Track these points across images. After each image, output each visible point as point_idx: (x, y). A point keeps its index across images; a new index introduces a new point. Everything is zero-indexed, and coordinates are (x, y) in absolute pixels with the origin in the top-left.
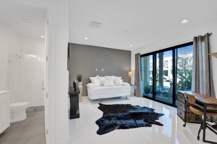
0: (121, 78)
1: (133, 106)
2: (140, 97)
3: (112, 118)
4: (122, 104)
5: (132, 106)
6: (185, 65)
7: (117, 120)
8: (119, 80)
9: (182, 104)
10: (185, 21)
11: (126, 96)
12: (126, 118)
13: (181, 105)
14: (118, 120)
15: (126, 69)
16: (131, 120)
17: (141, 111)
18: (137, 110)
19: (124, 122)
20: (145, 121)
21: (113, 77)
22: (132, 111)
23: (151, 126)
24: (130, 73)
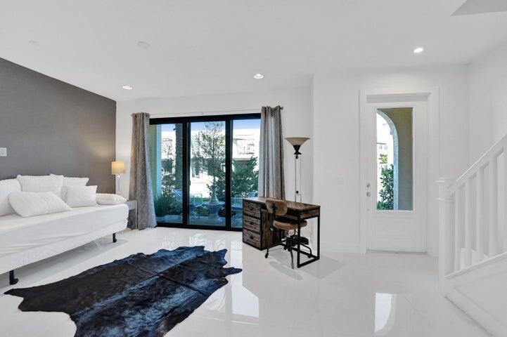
0: (87, 180)
1: (153, 255)
2: (149, 227)
3: (121, 312)
4: (115, 261)
5: (148, 256)
6: (213, 151)
7: (142, 311)
8: (81, 188)
9: (254, 220)
10: (259, 75)
11: (114, 235)
12: (162, 292)
13: (252, 223)
14: (143, 308)
15: (102, 152)
16: (178, 290)
17: (180, 261)
18: (170, 262)
19: (166, 305)
20: (207, 277)
21: (59, 181)
22: (163, 269)
23: (226, 282)
24: (117, 166)
